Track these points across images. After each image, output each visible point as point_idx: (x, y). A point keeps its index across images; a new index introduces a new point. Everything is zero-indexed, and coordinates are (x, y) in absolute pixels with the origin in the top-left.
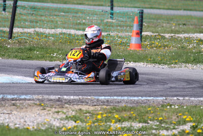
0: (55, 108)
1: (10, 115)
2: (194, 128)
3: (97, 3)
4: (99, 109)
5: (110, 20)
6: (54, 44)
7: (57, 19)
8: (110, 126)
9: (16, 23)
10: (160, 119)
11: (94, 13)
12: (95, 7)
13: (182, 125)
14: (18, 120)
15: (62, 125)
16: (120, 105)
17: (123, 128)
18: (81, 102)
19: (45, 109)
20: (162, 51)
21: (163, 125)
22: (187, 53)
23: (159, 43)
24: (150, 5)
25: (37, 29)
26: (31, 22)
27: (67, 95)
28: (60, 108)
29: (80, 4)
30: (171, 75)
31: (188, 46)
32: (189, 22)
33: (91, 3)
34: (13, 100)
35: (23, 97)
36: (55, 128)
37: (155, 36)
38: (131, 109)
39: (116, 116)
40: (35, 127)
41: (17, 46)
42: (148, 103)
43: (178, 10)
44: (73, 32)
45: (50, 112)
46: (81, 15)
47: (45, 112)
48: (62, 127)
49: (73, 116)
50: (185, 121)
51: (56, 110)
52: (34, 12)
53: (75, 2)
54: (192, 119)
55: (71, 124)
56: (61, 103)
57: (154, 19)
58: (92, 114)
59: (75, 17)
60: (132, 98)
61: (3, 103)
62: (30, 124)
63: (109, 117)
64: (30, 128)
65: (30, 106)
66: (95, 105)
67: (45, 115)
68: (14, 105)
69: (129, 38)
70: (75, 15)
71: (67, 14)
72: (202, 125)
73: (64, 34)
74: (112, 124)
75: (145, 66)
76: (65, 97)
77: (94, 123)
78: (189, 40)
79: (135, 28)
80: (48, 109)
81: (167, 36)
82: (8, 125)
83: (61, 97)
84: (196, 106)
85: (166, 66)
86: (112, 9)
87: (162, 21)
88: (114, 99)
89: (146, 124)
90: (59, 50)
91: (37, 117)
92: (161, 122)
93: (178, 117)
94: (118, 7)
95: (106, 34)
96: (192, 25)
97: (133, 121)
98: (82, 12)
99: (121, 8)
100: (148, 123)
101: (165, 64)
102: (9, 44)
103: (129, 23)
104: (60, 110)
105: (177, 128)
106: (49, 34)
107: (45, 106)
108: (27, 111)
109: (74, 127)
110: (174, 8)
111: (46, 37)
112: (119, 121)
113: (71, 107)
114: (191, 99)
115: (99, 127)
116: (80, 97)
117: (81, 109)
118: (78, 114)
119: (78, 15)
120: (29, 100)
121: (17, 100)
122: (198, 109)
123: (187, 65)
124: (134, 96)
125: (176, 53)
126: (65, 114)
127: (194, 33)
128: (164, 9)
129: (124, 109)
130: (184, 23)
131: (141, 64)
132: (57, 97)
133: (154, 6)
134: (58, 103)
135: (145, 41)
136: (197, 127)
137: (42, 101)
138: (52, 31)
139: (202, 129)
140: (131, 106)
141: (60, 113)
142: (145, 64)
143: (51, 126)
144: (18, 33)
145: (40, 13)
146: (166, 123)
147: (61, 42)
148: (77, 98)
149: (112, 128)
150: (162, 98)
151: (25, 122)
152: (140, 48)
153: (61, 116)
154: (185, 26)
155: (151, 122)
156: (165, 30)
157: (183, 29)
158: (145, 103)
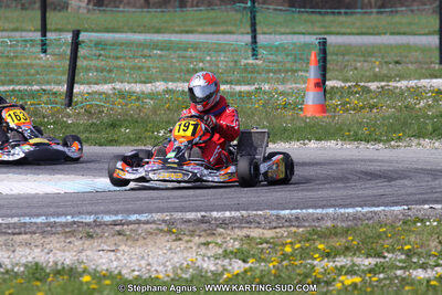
0: (200, 236)
1: (118, 254)
3: (224, 28)
4: (285, 234)
5: (251, 61)
6: (155, 110)
7: (149, 64)
8: (313, 266)
10: (406, 248)
11: (218, 49)
12: (221, 36)
14: (135, 261)
15: (221, 269)
16: (323, 224)
17: (339, 270)
18: (248, 222)
19: (180, 239)
21: (415, 260)
23: (358, 99)
24: (322, 27)
25: (118, 86)
27: (217, 211)
28: (208, 235)
29: (187, 32)
30: (397, 162)
31: (416, 104)
32: (407, 57)
33: (210, 28)
34: (115, 224)
35: (134, 217)
36: (209, 274)
37: (350, 87)
38: (346, 232)
39: (321, 247)
41: (84, 121)
42: (376, 217)
43: (379, 34)
45: (191, 244)
47: (182, 245)
48: (222, 274)
49: (238, 249)
51: (203, 240)
52: (102, 52)
53: (177, 29)
55: (238, 266)
56: (208, 227)
57: (337, 55)
58: (274, 244)
59: (184, 57)
60: (342, 211)
61: (98, 230)
62: (160, 268)
63: (307, 248)
65: (151, 234)
66: (275, 228)
67: (182, 251)
68: (120, 234)
69: (302, 95)
70: (182, 53)
73: (173, 91)
74: (315, 262)
75: (339, 146)
77: (282, 261)
78: (417, 93)
79: (313, 73)
80: (186, 238)
81: (373, 86)
82: (120, 273)
83: (207, 214)
85: (381, 145)
86: (254, 37)
87: (354, 57)
88: (309, 214)
89: (382, 260)
90: (168, 123)
91: (169, 254)
92: (409, 254)
93: (440, 243)
94: (264, 33)
95: (253, 87)
96: (412, 63)
97: (354, 254)
98: (196, 47)
100: (385, 257)
101: (378, 140)
102: (69, 116)
103: (288, 65)
104: (209, 239)
106: (143, 93)
107: (180, 234)
108: (147, 245)
109: (246, 271)
110: (371, 31)
111: (138, 99)
112: (328, 255)
113: (229, 232)
115: (294, 270)
116: (244, 212)
117: (248, 236)
118: (245, 246)
119: (188, 54)
120: (147, 222)
121: (123, 225)
123: (422, 141)
125: (396, 119)
126: (220, 246)
127: (420, 79)
128: (350, 34)
129: (334, 233)
130: (396, 59)
131: (332, 144)
132: (199, 215)
133: (333, 29)
134: (204, 226)
135: (331, 99)
137: (170, 223)
138: (148, 88)
140: (344, 225)
141: (210, 246)
142: (340, 143)
143: (201, 271)
144: (82, 94)
145: (113, 53)
146: (419, 255)
147: (168, 109)
148: (237, 214)
149: (319, 269)
150: (400, 208)
151: (149, 265)
152: (325, 112)
153: (213, 250)
154: (399, 67)
155: (390, 255)
156: (362, 76)
157: (396, 72)
158: (369, 219)
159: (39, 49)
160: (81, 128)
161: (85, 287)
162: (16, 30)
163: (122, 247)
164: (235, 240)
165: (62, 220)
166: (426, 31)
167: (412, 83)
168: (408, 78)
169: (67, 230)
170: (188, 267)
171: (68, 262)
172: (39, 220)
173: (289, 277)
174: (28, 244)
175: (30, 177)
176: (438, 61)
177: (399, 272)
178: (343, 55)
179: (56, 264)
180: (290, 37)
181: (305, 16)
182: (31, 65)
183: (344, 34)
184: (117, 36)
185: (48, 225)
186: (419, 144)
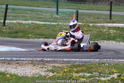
0: (40, 65)
2: (119, 76)
4: (65, 66)
5: (56, 16)
6: (28, 29)
7: (27, 15)
10: (99, 71)
11: (47, 12)
12: (48, 8)
13: (112, 75)
14: (22, 71)
16: (76, 63)
17: (80, 77)
18: (54, 62)
19: (35, 66)
20: (89, 33)
21: (102, 75)
22: (103, 34)
23: (87, 28)
24: (77, 7)
25: (18, 21)
27: (46, 58)
28: (43, 65)
29: (38, 7)
31: (103, 30)
32: (100, 17)
33: (45, 6)
34: (16, 60)
35: (22, 59)
36: (43, 76)
37: (84, 25)
38: (82, 66)
39: (75, 70)
42: (91, 62)
43: (93, 10)
44: (38, 22)
46: (40, 13)
48: (47, 76)
49: (51, 69)
50: (113, 73)
51: (41, 66)
53: (35, 6)
54: (117, 71)
55: (51, 74)
56: (43, 63)
57: (81, 15)
58: (62, 69)
60: (81, 60)
61: (12, 62)
62: (29, 74)
63: (71, 70)
64: (29, 76)
65: (27, 64)
66: (62, 64)
67: (35, 69)
68: (18, 63)
70: (37, 13)
71: (32, 12)
72: (123, 75)
73: (34, 23)
74: (73, 74)
76: (45, 59)
78: (103, 27)
80: (37, 66)
81: (91, 25)
82: (17, 75)
83: (43, 59)
84: (117, 64)
85: (92, 42)
86: (57, 10)
87: (86, 16)
88: (72, 60)
89: (92, 74)
90: (32, 32)
91: (32, 70)
92: (100, 73)
93: (109, 70)
94: (60, 8)
95: (57, 23)
96: (102, 19)
97: (84, 72)
98: (41, 11)
100: (93, 74)
102: (4, 29)
103: (67, 18)
104: (43, 66)
105: (109, 77)
106: (25, 23)
107: (35, 64)
108: (25, 67)
109: (53, 76)
110: (91, 9)
111: (24, 25)
112: (77, 72)
113: (49, 64)
114: (114, 60)
115: (67, 76)
117: (54, 66)
120: (26, 61)
121: (19, 61)
122: (119, 66)
125: (97, 34)
126: (46, 68)
127: (104, 23)
129: (79, 66)
130: (98, 17)
132: (40, 59)
133: (80, 8)
134: (42, 62)
136: (120, 75)
137: (32, 61)
138: (27, 22)
139: (123, 77)
140: (82, 64)
143: (41, 75)
144: (8, 23)
145: (17, 12)
146: (103, 73)
147: (32, 28)
148: (52, 59)
149: (74, 76)
150: (98, 60)
151: (26, 73)
153: (44, 69)
154: (98, 20)
155: (94, 73)
156: (88, 22)
157: (97, 21)
158: (89, 62)
160: (7, 33)
161: (8, 78)
163: (18, 67)
165: (1, 59)
166: (106, 10)
167: (102, 24)
168: (101, 23)
169: (3, 62)
170: (37, 74)
171: (3, 71)
173: (66, 78)
176: (109, 19)
177: (97, 78)
178: (83, 16)
180: (67, 9)
181: (72, 4)
183: (83, 9)
184: (18, 7)
186: (103, 42)
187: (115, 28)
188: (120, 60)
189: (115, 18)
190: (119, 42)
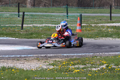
1: (24, 64)
2: (107, 66)
3: (61, 12)
4: (64, 60)
5: (67, 19)
6: (42, 31)
7: (43, 20)
8: (69, 67)
9: (24, 22)
10: (92, 63)
11: (59, 16)
12: (60, 14)
13: (102, 65)
14: (27, 66)
16: (73, 57)
17: (75, 68)
18: (56, 57)
20: (91, 32)
21: (93, 66)
22: (102, 33)
23: (89, 28)
24: (84, 11)
25: (34, 25)
26: (31, 21)
27: (49, 54)
29: (53, 12)
30: (96, 43)
31: (102, 29)
32: (103, 18)
33: (58, 12)
34: (25, 57)
35: (29, 56)
36: (45, 69)
37: (88, 25)
38: (78, 59)
39: (72, 63)
40: (35, 69)
41: (25, 33)
42: (86, 56)
43: (97, 13)
44: (50, 25)
45: (42, 62)
46: (53, 17)
47: (40, 62)
48: (48, 69)
51: (45, 61)
52: (32, 17)
53: (51, 12)
54: (106, 63)
55: (52, 67)
56: (46, 58)
57: (87, 18)
58: (61, 62)
60: (78, 54)
61: (20, 59)
63: (69, 63)
64: (33, 70)
65: (33, 60)
66: (62, 58)
67: (39, 64)
68: (25, 59)
69: (76, 27)
70: (51, 17)
71: (47, 17)
72: (111, 65)
73: (46, 26)
74: (70, 66)
77: (62, 66)
78: (103, 27)
79: (78, 22)
80: (41, 61)
81: (93, 25)
82: (23, 69)
83: (47, 55)
84: (108, 57)
86: (67, 14)
87: (90, 19)
88: (71, 55)
90: (44, 33)
91: (36, 64)
92: (92, 64)
93: (100, 62)
96: (104, 20)
97: (80, 65)
98: (54, 16)
99: (72, 14)
100: (86, 65)
101: (92, 38)
102: (22, 32)
103: (75, 20)
105: (100, 67)
106: (39, 26)
107: (39, 60)
108: (31, 62)
109: (53, 69)
110: (95, 12)
111: (38, 28)
112: (73, 65)
113: (51, 59)
114: (105, 53)
115: (64, 68)
116: (55, 55)
117: (55, 60)
118: (54, 63)
119: (52, 18)
120: (32, 57)
122: (108, 58)
124: (80, 53)
125: (97, 33)
127: (105, 24)
128: (91, 13)
129: (75, 59)
130: (100, 19)
132: (45, 55)
134: (45, 58)
135: (83, 28)
136: (108, 66)
137: (38, 57)
138: (41, 25)
139: (111, 67)
142: (84, 38)
143: (43, 68)
144: (25, 27)
145: (35, 17)
146: (95, 65)
147: (45, 30)
148: (53, 55)
150: (92, 54)
151: (31, 67)
152: (81, 31)
153: (47, 63)
154: (101, 21)
155: (88, 65)
156: (92, 23)
158: (84, 56)
159: (18, 16)
160: (24, 35)
162: (13, 12)
164: (52, 61)
165: (12, 56)
168: (102, 23)
169: (13, 59)
170: (40, 68)
171: (12, 66)
172: (7, 56)
174: (3, 62)
175: (10, 46)
176: (110, 19)
179: (9, 66)
181: (81, 9)
182: (16, 20)
185: (9, 57)
186: (102, 39)
187: (113, 27)
188: (110, 53)
189: (114, 19)
190: (115, 38)
